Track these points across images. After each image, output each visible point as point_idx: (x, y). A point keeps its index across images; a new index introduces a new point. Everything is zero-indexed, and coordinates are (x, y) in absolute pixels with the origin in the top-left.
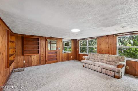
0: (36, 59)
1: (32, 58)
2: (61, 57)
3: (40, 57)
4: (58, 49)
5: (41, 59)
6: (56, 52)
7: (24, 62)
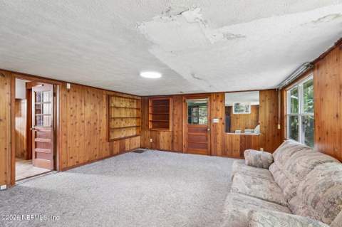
0: (166, 139)
1: (162, 137)
2: (219, 142)
3: (173, 136)
4: (210, 120)
5: (175, 141)
6: (207, 130)
7: (151, 140)
